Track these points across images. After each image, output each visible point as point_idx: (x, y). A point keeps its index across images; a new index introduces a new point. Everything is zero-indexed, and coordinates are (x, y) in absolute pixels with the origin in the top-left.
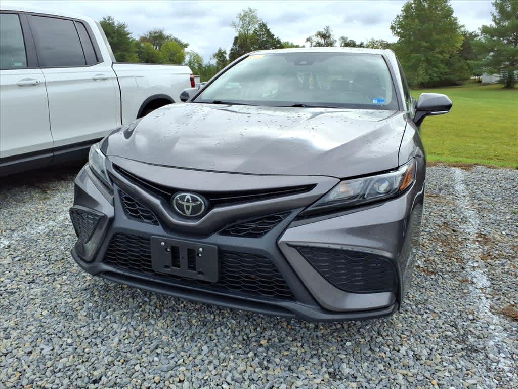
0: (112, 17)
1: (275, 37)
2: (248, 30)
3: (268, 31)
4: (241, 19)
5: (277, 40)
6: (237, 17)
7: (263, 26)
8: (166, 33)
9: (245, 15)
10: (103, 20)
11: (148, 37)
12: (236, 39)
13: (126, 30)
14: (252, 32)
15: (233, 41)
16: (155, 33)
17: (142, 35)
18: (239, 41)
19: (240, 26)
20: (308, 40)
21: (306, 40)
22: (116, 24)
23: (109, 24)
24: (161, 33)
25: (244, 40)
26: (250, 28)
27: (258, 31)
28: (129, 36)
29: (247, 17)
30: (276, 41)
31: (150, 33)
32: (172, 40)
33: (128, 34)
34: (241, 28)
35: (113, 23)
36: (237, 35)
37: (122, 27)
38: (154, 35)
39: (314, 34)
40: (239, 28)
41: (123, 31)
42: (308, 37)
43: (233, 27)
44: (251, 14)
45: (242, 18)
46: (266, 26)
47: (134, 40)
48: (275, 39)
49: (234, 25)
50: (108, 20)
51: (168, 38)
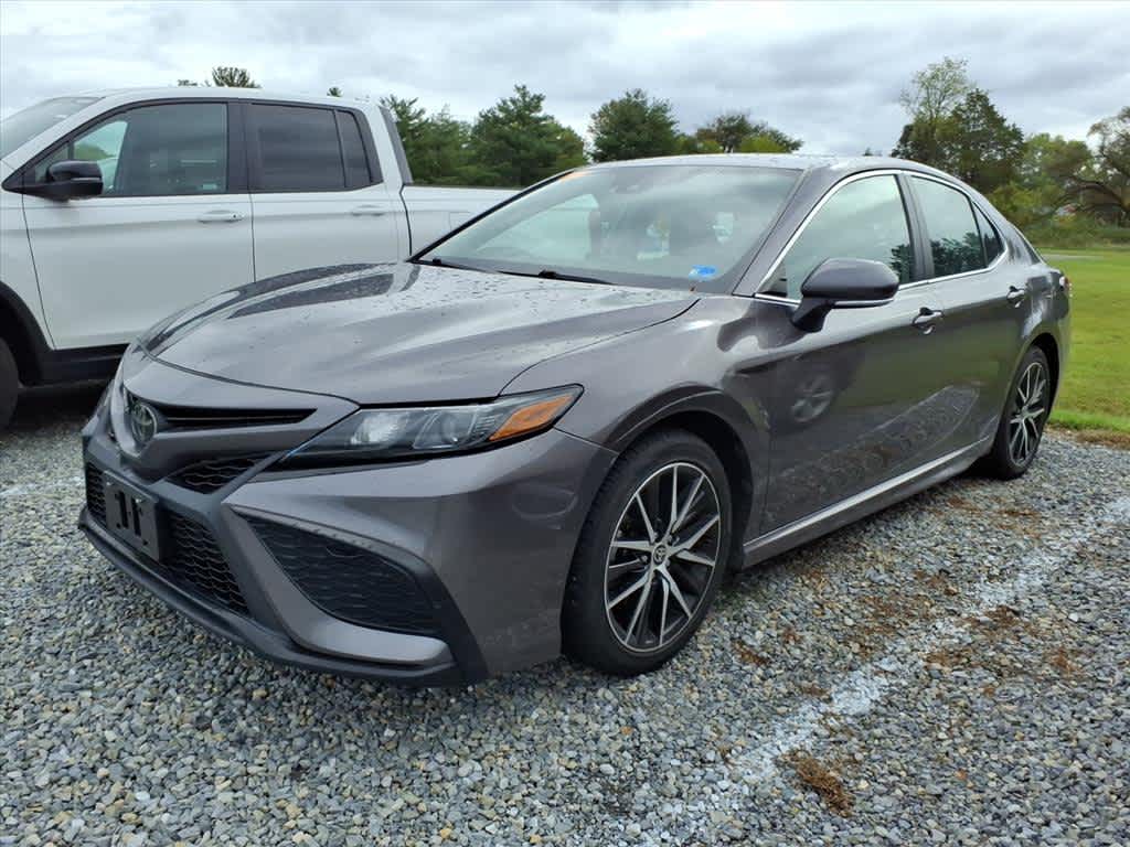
0: (643, 90)
1: (1006, 124)
2: (937, 111)
3: (989, 111)
4: (924, 84)
5: (1011, 129)
6: (913, 82)
7: (978, 99)
8: (754, 120)
9: (934, 77)
10: (626, 97)
11: (714, 129)
12: (908, 129)
13: (668, 115)
14: (949, 114)
15: (900, 135)
16: (732, 120)
17: (703, 125)
18: (914, 133)
19: (921, 100)
20: (1095, 128)
21: (1088, 129)
22: (649, 104)
23: (637, 105)
24: (743, 119)
25: (926, 133)
26: (943, 104)
27: (964, 112)
28: (672, 128)
29: (940, 80)
30: (1010, 134)
31: (720, 121)
32: (763, 134)
33: (672, 123)
34: (922, 104)
35: (644, 102)
36: (910, 120)
37: (661, 109)
38: (726, 125)
39: (1115, 114)
40: (917, 106)
41: (660, 119)
42: (1097, 121)
43: (903, 102)
44: (951, 74)
45: (927, 83)
46: (986, 100)
47: (683, 135)
48: (1009, 127)
49: (905, 99)
50: (636, 96)
51: (756, 130)
